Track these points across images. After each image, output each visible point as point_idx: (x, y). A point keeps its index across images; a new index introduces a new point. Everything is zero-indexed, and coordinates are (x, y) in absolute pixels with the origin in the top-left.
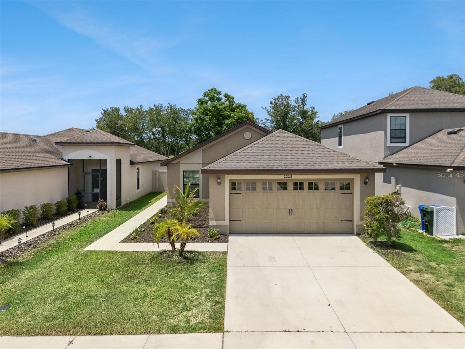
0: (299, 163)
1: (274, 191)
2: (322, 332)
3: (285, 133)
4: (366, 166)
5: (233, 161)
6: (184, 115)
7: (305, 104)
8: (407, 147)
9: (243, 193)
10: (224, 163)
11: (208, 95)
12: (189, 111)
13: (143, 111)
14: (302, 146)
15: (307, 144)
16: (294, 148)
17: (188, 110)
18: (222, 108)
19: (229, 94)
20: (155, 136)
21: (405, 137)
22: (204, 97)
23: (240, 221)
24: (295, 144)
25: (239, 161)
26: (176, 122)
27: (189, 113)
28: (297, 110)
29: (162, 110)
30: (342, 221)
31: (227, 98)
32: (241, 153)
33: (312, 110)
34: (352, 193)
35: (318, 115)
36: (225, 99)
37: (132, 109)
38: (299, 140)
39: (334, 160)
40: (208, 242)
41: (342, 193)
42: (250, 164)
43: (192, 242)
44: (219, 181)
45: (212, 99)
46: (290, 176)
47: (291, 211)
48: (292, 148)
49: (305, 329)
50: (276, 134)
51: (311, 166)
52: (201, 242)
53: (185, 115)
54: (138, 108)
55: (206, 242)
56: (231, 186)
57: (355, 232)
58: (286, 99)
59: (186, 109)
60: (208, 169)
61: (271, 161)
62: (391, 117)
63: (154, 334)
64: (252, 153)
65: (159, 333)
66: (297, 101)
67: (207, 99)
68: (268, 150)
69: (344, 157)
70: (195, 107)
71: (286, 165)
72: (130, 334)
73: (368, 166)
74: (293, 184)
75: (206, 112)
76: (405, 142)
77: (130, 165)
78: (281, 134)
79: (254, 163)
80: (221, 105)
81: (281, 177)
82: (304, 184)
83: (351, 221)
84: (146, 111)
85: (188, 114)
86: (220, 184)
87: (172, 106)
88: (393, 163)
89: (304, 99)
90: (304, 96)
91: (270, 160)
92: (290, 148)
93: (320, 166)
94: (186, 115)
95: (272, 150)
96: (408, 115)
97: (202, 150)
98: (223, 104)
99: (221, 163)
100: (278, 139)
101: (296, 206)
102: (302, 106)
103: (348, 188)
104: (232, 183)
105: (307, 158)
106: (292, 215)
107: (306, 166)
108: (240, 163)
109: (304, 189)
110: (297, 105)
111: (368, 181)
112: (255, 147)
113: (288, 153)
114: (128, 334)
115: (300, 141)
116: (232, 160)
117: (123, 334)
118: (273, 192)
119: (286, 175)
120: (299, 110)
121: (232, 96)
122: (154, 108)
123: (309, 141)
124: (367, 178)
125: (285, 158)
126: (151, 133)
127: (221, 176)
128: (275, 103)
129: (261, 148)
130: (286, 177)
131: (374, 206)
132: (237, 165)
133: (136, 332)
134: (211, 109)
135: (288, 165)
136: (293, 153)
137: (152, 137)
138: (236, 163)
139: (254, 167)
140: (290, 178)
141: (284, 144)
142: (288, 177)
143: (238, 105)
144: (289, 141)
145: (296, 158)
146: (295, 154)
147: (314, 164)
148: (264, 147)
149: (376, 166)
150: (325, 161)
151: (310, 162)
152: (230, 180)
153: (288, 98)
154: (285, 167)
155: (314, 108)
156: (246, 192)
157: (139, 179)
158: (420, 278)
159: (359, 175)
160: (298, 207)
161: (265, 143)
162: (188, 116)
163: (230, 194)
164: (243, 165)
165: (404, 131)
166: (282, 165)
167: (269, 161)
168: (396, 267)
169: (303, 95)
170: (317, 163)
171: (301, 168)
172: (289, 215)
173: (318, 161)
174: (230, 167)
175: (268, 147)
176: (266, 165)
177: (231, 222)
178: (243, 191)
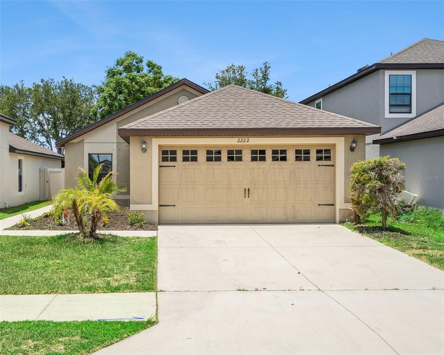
0: (259, 121)
1: (223, 162)
2: (289, 290)
3: (238, 89)
4: (353, 124)
5: (164, 120)
6: (85, 94)
7: (268, 78)
8: (413, 119)
9: (178, 165)
10: (151, 122)
11: (123, 63)
12: (93, 89)
13: (24, 89)
14: (264, 103)
15: (270, 100)
16: (252, 105)
17: (93, 87)
18: (144, 82)
19: (154, 63)
20: (43, 128)
21: (410, 106)
22: (117, 65)
23: (174, 206)
24: (253, 101)
25: (173, 120)
26: (74, 103)
27: (94, 92)
28: (256, 86)
29: (52, 87)
30: (319, 205)
31: (150, 68)
32: (176, 111)
33: (278, 87)
34: (333, 166)
35: (286, 94)
36: (148, 68)
37: (9, 87)
38: (258, 96)
39: (308, 119)
40: (129, 230)
41: (319, 166)
42: (189, 123)
43: (106, 230)
44: (144, 146)
45: (128, 69)
46: (247, 140)
47: (247, 191)
48: (249, 105)
49: (266, 289)
50: (226, 90)
51: (276, 125)
52: (120, 230)
53: (87, 94)
54: (17, 85)
55: (126, 229)
56: (161, 156)
57: (338, 219)
58: (240, 71)
59: (90, 86)
60: (128, 128)
61: (220, 120)
62: (390, 76)
63: (63, 294)
64: (191, 111)
65: (70, 292)
66: (255, 74)
67: (121, 68)
68: (214, 107)
69: (322, 115)
70: (103, 83)
71: (241, 123)
72: (30, 294)
73: (355, 124)
74: (250, 152)
75: (119, 87)
76: (410, 113)
77: (10, 152)
78: (233, 90)
79: (195, 122)
80: (142, 77)
81: (232, 142)
82: (267, 152)
83: (333, 205)
84: (30, 89)
85: (91, 93)
86: (145, 151)
87: (69, 80)
88: (393, 138)
89: (266, 72)
90: (266, 66)
91: (218, 118)
92: (245, 105)
93: (288, 125)
94: (89, 94)
95: (220, 107)
96: (413, 73)
97: (117, 123)
98: (146, 76)
99: (146, 122)
100: (228, 95)
101: (255, 184)
102: (263, 81)
103: (328, 158)
104: (163, 151)
105: (270, 116)
106: (249, 197)
107: (268, 125)
108: (175, 122)
109: (266, 160)
110: (255, 80)
111: (356, 146)
112: (196, 104)
113: (243, 111)
114: (28, 294)
115: (261, 97)
116: (162, 118)
117: (22, 294)
118: (222, 164)
119: (240, 139)
120: (258, 87)
121: (159, 64)
122: (42, 85)
123: (272, 98)
124: (354, 142)
125: (239, 116)
126: (36, 122)
127: (146, 139)
128: (222, 77)
129: (204, 106)
131: (364, 172)
132: (169, 124)
133: (39, 292)
134: (127, 82)
135: (243, 123)
136: (250, 110)
137: (38, 128)
138: (168, 122)
139: (195, 126)
140: (246, 143)
141: (236, 101)
142: (243, 141)
143: (167, 78)
144: (244, 98)
145: (254, 116)
146: (253, 112)
147: (280, 123)
148: (209, 104)
149: (366, 125)
150: (295, 119)
151: (275, 120)
152: (160, 146)
153: (242, 69)
154: (239, 125)
155: (280, 84)
156: (182, 164)
157: (21, 176)
158: (423, 253)
159: (343, 139)
160: (257, 186)
161: (209, 99)
162: (92, 96)
163: (160, 166)
164: (179, 124)
165: (409, 95)
166: (235, 123)
167: (216, 120)
168: (392, 246)
169: (264, 65)
170: (284, 121)
171: (261, 127)
172: (245, 197)
173: (285, 119)
174: (160, 126)
175: (214, 104)
176: (212, 123)
177: (160, 207)
178: (178, 163)
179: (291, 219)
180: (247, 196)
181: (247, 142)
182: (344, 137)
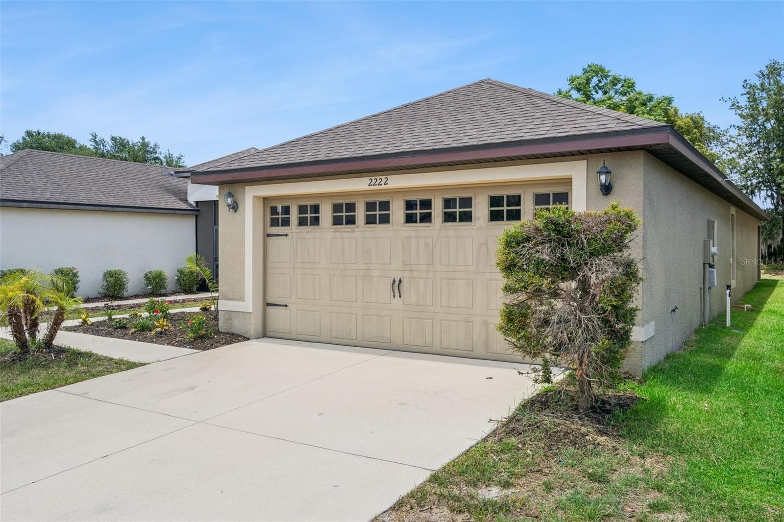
0: (414, 140)
1: (360, 227)
9: (292, 232)
14: (485, 104)
23: (286, 305)
25: (286, 151)
44: (229, 200)
46: (384, 181)
47: (397, 283)
56: (269, 217)
74: (403, 204)
79: (310, 152)
81: (362, 184)
82: (433, 204)
86: (236, 209)
92: (444, 113)
93: (454, 142)
101: (411, 271)
104: (272, 208)
106: (400, 296)
107: (417, 146)
109: (432, 220)
111: (611, 180)
113: (423, 123)
118: (356, 229)
119: (373, 178)
124: (603, 170)
125: (399, 134)
130: (373, 183)
132: (268, 159)
135: (379, 147)
140: (383, 187)
141: (445, 106)
142: (377, 183)
144: (468, 99)
145: (424, 130)
147: (446, 140)
150: (490, 129)
151: (447, 135)
152: (263, 200)
156: (298, 231)
159: (583, 165)
160: (415, 274)
163: (266, 235)
164: (281, 157)
166: (365, 149)
170: (462, 135)
172: (394, 296)
173: (470, 131)
174: (249, 163)
176: (328, 152)
177: (268, 307)
178: (291, 229)
179: (480, 351)
180: (397, 294)
181: (385, 184)
182: (586, 161)
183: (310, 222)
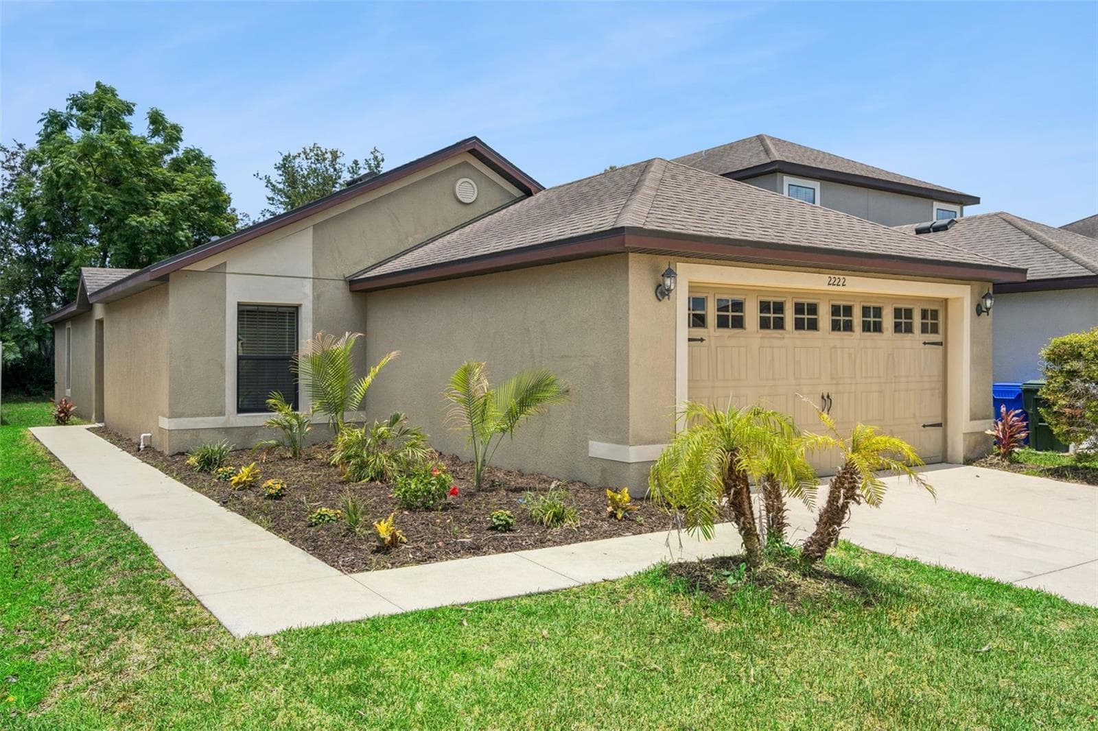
183: (732, 324)
